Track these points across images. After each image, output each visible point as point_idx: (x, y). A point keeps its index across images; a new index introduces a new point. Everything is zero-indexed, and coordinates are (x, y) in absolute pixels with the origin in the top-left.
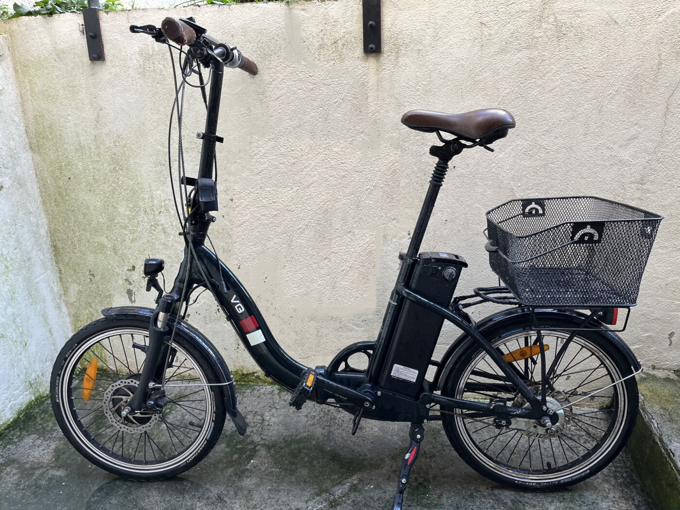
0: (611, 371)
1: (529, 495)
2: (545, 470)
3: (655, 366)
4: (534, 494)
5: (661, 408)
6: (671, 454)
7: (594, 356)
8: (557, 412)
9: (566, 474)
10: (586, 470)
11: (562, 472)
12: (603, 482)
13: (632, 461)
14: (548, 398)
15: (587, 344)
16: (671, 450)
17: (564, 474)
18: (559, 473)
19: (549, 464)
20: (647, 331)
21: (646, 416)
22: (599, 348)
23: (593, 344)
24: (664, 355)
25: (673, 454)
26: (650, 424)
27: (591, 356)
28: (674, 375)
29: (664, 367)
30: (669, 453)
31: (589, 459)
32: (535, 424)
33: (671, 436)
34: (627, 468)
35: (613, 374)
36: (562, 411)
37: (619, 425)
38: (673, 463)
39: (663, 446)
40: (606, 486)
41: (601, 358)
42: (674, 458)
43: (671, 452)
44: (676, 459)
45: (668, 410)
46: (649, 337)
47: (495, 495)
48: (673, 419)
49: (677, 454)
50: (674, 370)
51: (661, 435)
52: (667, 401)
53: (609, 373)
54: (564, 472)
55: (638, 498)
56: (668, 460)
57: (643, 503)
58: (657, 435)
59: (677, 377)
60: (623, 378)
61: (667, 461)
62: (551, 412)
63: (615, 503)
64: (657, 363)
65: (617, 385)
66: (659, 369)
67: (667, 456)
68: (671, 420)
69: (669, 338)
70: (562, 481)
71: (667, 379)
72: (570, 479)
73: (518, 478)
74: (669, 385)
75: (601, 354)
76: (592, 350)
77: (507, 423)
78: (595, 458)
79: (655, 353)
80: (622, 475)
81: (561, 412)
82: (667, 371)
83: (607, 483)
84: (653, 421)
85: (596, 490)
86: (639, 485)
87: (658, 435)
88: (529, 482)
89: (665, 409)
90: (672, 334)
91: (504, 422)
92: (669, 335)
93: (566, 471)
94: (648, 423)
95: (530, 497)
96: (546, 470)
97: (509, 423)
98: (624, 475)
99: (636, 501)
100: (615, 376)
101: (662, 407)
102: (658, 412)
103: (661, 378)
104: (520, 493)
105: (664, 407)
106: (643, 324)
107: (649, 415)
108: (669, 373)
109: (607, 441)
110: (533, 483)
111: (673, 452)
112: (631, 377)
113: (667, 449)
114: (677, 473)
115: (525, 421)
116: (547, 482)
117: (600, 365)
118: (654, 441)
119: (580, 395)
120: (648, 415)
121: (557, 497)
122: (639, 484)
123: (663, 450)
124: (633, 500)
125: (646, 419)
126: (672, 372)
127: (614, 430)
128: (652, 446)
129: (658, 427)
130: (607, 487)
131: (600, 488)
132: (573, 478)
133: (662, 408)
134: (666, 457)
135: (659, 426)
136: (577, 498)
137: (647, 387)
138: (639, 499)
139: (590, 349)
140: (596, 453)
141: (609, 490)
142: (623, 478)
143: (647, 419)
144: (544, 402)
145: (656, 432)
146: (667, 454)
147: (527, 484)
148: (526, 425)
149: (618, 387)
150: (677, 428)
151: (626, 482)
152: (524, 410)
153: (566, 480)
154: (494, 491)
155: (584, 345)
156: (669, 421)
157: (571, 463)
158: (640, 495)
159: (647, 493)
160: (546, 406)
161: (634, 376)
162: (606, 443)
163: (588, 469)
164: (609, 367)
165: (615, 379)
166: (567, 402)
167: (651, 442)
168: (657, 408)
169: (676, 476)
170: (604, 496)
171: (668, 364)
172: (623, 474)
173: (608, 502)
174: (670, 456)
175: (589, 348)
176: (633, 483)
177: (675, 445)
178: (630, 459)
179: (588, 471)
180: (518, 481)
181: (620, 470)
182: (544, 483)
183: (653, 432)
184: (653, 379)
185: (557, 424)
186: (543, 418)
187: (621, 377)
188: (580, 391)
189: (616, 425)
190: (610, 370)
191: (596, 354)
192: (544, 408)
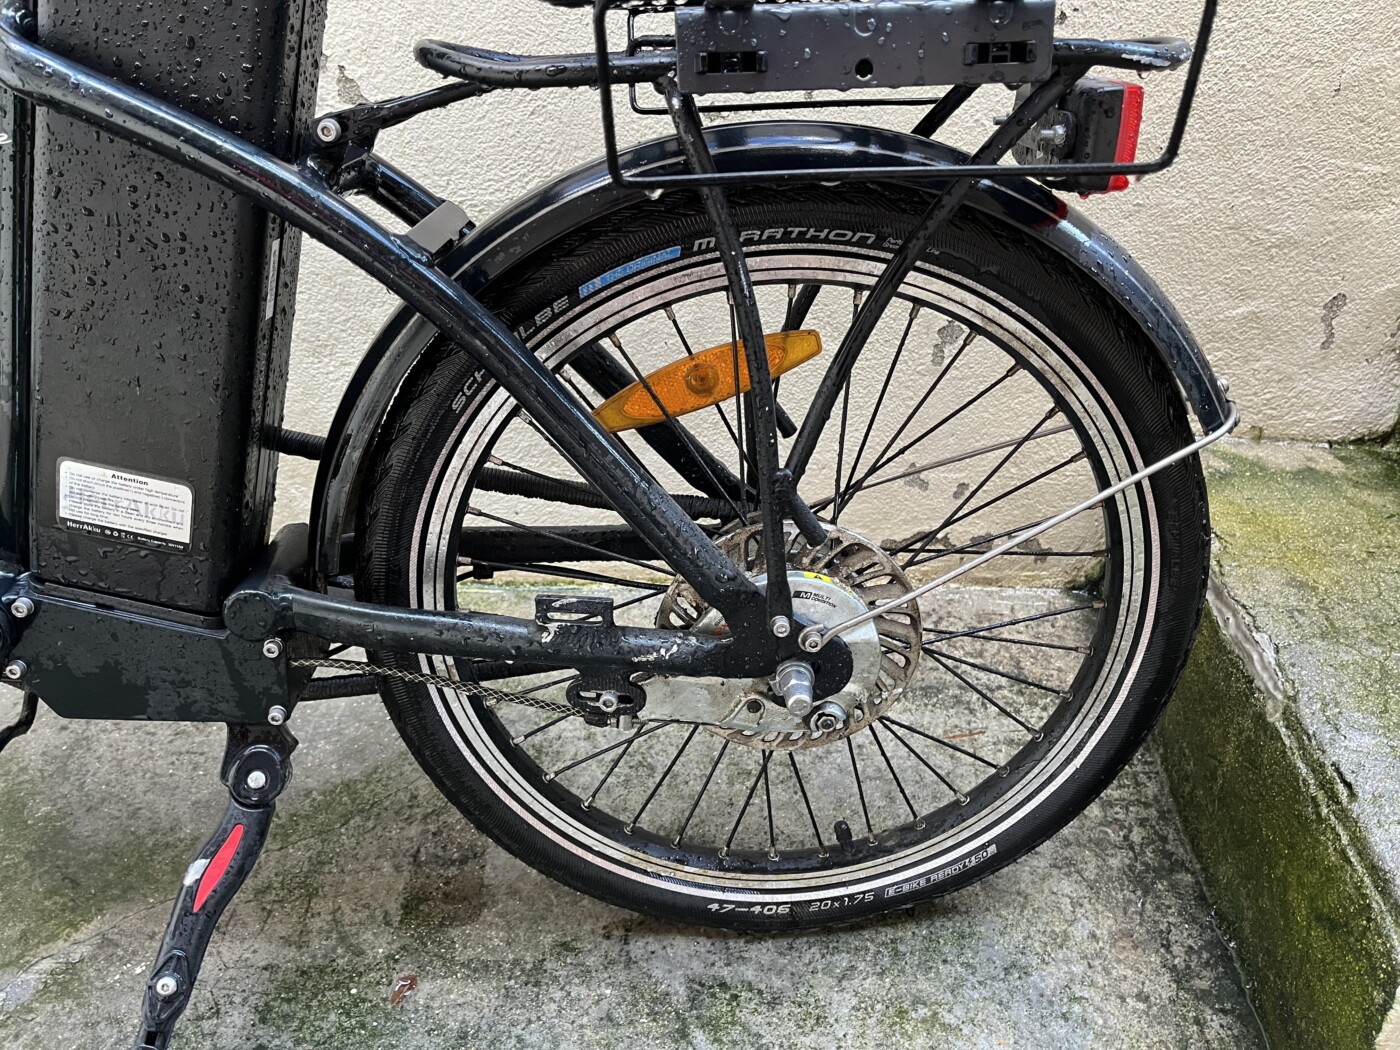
0: (1097, 440)
1: (763, 952)
2: (825, 850)
3: (1261, 430)
4: (784, 943)
5: (1288, 584)
6: (1341, 787)
7: (1023, 373)
8: (847, 638)
9: (907, 861)
10: (984, 847)
11: (893, 857)
12: (1055, 872)
13: (1164, 776)
14: (796, 580)
15: (992, 311)
16: (1337, 770)
17: (900, 864)
18: (880, 861)
19: (842, 831)
20: (1245, 296)
21: (1229, 615)
22: (1046, 331)
23: (1022, 312)
24: (1301, 386)
25: (1348, 785)
26: (1242, 649)
27: (1011, 372)
28: (1330, 458)
29: (1294, 431)
30: (1331, 782)
31: (998, 803)
32: (753, 696)
33: (1337, 705)
34: (1147, 805)
35: (1103, 452)
36: (869, 633)
37: (1118, 668)
38: (1346, 828)
39: (1302, 747)
40: (1067, 887)
41: (1054, 380)
42: (1355, 807)
43: (1341, 775)
44: (1363, 809)
45: (1314, 589)
46: (1254, 317)
47: (629, 963)
48: (1338, 624)
49: (1364, 790)
50: (1330, 443)
51: (1294, 699)
52: (1311, 553)
53: (1090, 450)
54: (902, 854)
55: (1184, 937)
56: (1325, 811)
57: (1205, 955)
58: (1274, 698)
59: (1340, 464)
60: (1147, 464)
61: (1320, 819)
62: (813, 642)
63: (1096, 963)
64: (1272, 417)
65: (1119, 497)
66: (1277, 440)
67: (1321, 796)
68: (1331, 633)
69: (1323, 320)
70: (891, 892)
71: (1307, 475)
72: (922, 882)
73: (723, 889)
74: (1315, 496)
75: (1054, 358)
76: (1015, 344)
77: (621, 699)
78: (1020, 798)
79: (1267, 382)
80: (1126, 838)
81: (863, 635)
82: (1304, 447)
83: (1068, 875)
84: (1257, 636)
85: (1023, 907)
86: (1189, 878)
87: (1280, 697)
88: (763, 905)
89: (1302, 585)
90: (1337, 303)
91: (609, 698)
92: (1325, 307)
93: (909, 851)
94: (1238, 643)
95: (766, 959)
96: (832, 849)
97: (633, 700)
98: (1136, 836)
99: (1176, 949)
100: (1114, 458)
101: (1293, 579)
102: (1278, 600)
103: (1283, 471)
104: (731, 944)
105: (1300, 577)
106: (1235, 268)
107: (1243, 612)
108: (1313, 454)
109: (1069, 733)
110: (778, 904)
111: (1350, 778)
112: (1184, 460)
113: (1322, 765)
114: (1367, 881)
115: (708, 687)
116: (834, 899)
117: (1051, 414)
118: (1260, 717)
119: (961, 551)
120: (1235, 614)
121: (872, 948)
122: (1187, 870)
123: (1300, 764)
124: (1167, 947)
125: (1229, 631)
126: (1324, 449)
127: (1097, 688)
128: (1248, 740)
129: (1279, 665)
130: (1067, 891)
131: (1039, 901)
132: (933, 877)
133: (1291, 582)
134: (1314, 799)
135: (1285, 657)
136: (946, 949)
137: (1231, 503)
138: (1190, 942)
139: (1006, 337)
140: (1024, 782)
141: (1076, 904)
142: (1132, 848)
143: (1232, 630)
144: (781, 596)
145: (1270, 685)
146: (1321, 786)
147: (757, 909)
148: (714, 703)
149: (1121, 508)
150: (1355, 663)
151: (1139, 867)
152: (693, 640)
153: (906, 888)
154: (631, 946)
155: (977, 321)
156: (1323, 636)
157: (928, 818)
158: (1194, 920)
159: (1221, 916)
160: (789, 614)
161: (1195, 455)
162: (1064, 740)
163: (990, 843)
164: (1086, 421)
165: (1111, 473)
166: (896, 588)
167: (1248, 724)
168: (1271, 583)
169: (1365, 896)
170: (1054, 935)
171: (1312, 419)
172: (1130, 831)
173: (1067, 962)
174: (1333, 797)
175: (999, 333)
176: (1170, 866)
177: (1353, 745)
178: (1159, 768)
179: (992, 849)
180: (721, 902)
181: (1121, 816)
182: (821, 901)
183: (1257, 683)
184: (1254, 475)
185: (851, 687)
186: (780, 668)
187: (1139, 461)
188: (960, 534)
189: (1106, 669)
190: (1092, 432)
191: (1034, 360)
192: (781, 626)
